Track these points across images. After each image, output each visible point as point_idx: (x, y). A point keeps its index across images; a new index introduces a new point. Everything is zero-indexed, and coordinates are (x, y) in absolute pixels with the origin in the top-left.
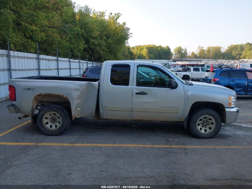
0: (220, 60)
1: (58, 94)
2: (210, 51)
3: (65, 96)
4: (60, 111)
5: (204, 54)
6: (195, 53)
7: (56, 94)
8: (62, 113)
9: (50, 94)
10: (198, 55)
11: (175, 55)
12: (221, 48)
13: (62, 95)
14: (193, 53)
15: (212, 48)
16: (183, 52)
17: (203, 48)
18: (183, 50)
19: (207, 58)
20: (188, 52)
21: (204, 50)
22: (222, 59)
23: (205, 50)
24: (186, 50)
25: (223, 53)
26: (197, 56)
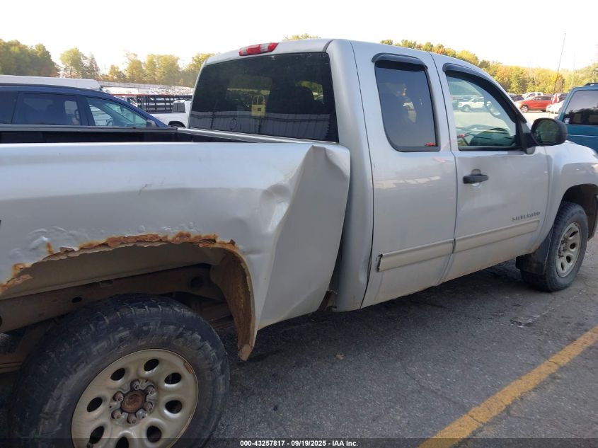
0: (180, 87)
1: (181, 235)
2: (155, 65)
3: (223, 239)
4: (197, 336)
5: (142, 71)
6: (118, 68)
7: (170, 238)
8: (208, 344)
9: (124, 240)
10: (127, 74)
11: (65, 70)
12: (178, 59)
13: (204, 235)
14: (114, 70)
15: (159, 57)
16: (86, 63)
17: (136, 55)
18: (86, 58)
19: (151, 83)
20: (99, 65)
21: (140, 63)
22: (184, 86)
23: (142, 61)
24: (93, 59)
25: (183, 71)
26: (124, 76)
